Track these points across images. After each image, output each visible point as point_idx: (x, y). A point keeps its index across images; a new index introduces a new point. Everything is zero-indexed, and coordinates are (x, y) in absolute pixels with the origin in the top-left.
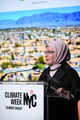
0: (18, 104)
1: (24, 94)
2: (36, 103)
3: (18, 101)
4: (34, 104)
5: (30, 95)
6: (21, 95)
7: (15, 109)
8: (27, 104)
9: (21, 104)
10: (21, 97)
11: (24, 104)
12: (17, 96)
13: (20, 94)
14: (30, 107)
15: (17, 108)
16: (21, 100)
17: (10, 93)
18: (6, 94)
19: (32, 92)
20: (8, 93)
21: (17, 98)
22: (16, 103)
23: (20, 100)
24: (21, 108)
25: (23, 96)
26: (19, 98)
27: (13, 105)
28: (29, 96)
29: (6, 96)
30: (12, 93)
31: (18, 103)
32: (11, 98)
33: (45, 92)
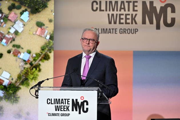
2: (87, 109)
3: (64, 107)
4: (85, 110)
5: (80, 101)
6: (68, 102)
7: (60, 115)
8: (76, 110)
9: (69, 111)
10: (69, 103)
11: (73, 110)
13: (68, 100)
14: (80, 113)
15: (63, 115)
16: (69, 106)
17: (54, 99)
18: (49, 100)
19: (82, 98)
20: (51, 99)
21: (63, 104)
22: (62, 109)
23: (67, 106)
24: (69, 115)
25: (71, 103)
26: (67, 105)
27: (57, 112)
28: (78, 102)
29: (49, 103)
30: (56, 99)
31: (64, 109)
32: (55, 105)
33: (99, 98)
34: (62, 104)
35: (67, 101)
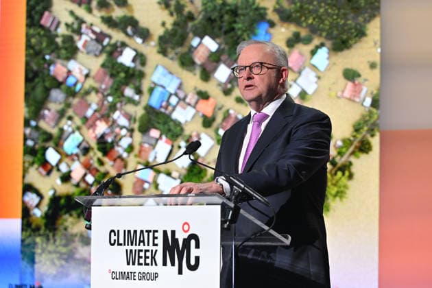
0: (146, 264)
1: (165, 232)
2: (197, 258)
3: (145, 254)
4: (193, 262)
5: (181, 236)
6: (155, 238)
7: (137, 277)
8: (173, 263)
9: (156, 265)
10: (156, 241)
11: (165, 264)
12: (143, 241)
13: (154, 235)
14: (180, 272)
15: (143, 276)
16: (156, 251)
17: (125, 231)
18: (113, 234)
19: (186, 227)
20: (118, 231)
21: (144, 245)
22: (142, 261)
23: (152, 251)
24: (156, 276)
25: (160, 241)
26: (151, 247)
27: (131, 268)
28: (177, 240)
29: (112, 242)
30: (129, 231)
31: (145, 261)
32: (126, 247)
33: (225, 226)
34: (142, 244)
35: (151, 234)
